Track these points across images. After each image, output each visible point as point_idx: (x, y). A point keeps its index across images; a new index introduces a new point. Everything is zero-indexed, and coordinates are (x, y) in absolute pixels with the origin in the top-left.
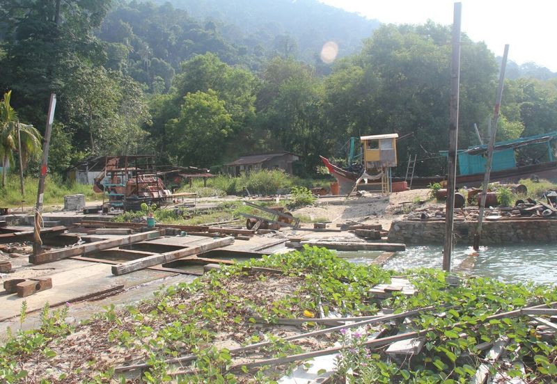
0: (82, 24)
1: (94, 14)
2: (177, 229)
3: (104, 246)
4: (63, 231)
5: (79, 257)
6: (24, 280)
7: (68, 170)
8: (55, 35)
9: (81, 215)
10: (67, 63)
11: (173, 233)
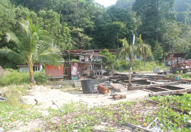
0: (166, 8)
1: (170, 3)
2: (187, 81)
3: (155, 86)
4: (146, 80)
5: (144, 89)
6: (118, 95)
7: (162, 59)
8: (157, 14)
9: (157, 75)
10: (161, 22)
11: (185, 83)
